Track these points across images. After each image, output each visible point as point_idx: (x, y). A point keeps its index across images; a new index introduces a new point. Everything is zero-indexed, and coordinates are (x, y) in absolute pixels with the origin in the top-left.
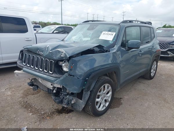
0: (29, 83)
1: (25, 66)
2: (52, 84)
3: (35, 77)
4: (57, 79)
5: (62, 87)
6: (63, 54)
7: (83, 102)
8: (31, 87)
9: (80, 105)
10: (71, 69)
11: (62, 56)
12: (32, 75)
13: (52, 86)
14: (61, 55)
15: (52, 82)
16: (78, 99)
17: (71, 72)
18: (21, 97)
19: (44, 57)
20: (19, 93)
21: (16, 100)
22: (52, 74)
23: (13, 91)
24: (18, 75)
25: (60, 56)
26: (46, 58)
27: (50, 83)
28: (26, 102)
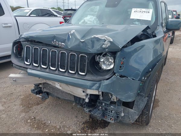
0: (33, 90)
1: (31, 67)
2: (84, 90)
3: (44, 81)
4: (97, 83)
5: (101, 93)
6: (106, 42)
7: (135, 112)
8: (38, 96)
9: (130, 117)
10: (120, 67)
11: (104, 46)
12: (40, 79)
13: (84, 94)
14: (103, 44)
15: (84, 87)
16: (125, 107)
17: (119, 71)
18: (22, 112)
19: (66, 50)
20: (15, 105)
21: (16, 118)
22: (85, 75)
23: (4, 102)
24: (16, 81)
25: (101, 47)
26: (72, 51)
27: (81, 89)
28: (35, 118)
